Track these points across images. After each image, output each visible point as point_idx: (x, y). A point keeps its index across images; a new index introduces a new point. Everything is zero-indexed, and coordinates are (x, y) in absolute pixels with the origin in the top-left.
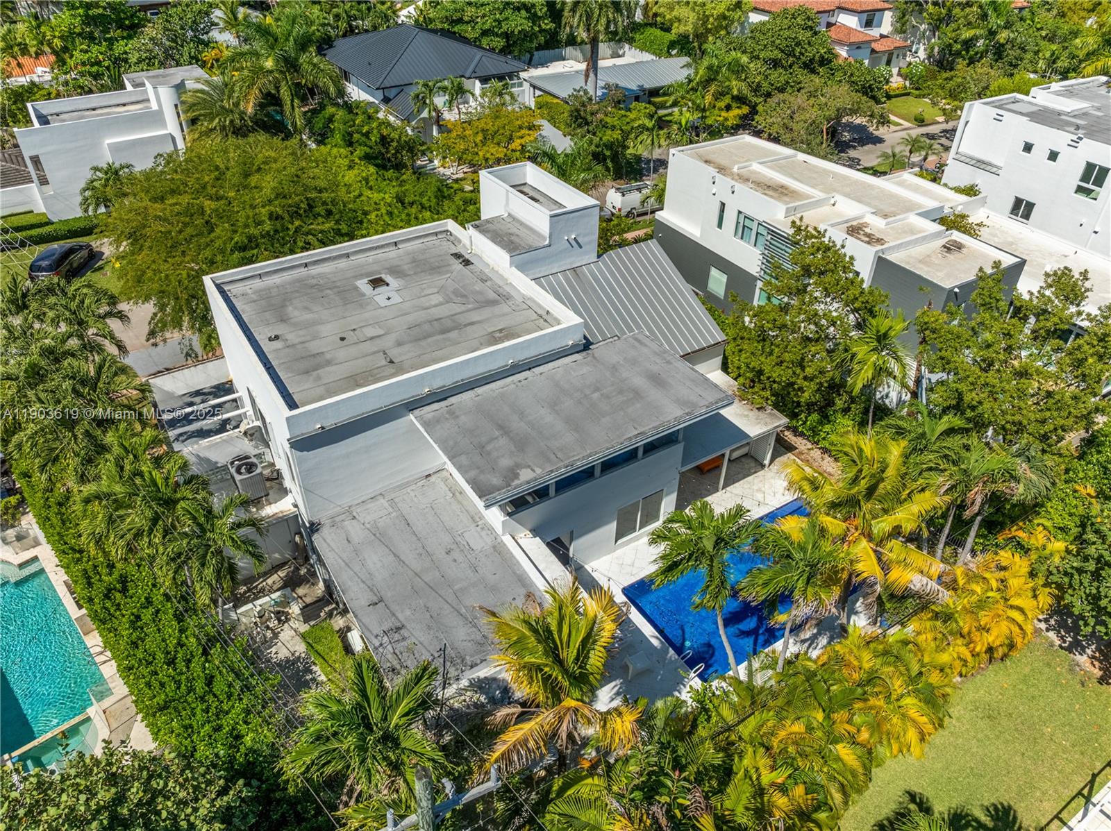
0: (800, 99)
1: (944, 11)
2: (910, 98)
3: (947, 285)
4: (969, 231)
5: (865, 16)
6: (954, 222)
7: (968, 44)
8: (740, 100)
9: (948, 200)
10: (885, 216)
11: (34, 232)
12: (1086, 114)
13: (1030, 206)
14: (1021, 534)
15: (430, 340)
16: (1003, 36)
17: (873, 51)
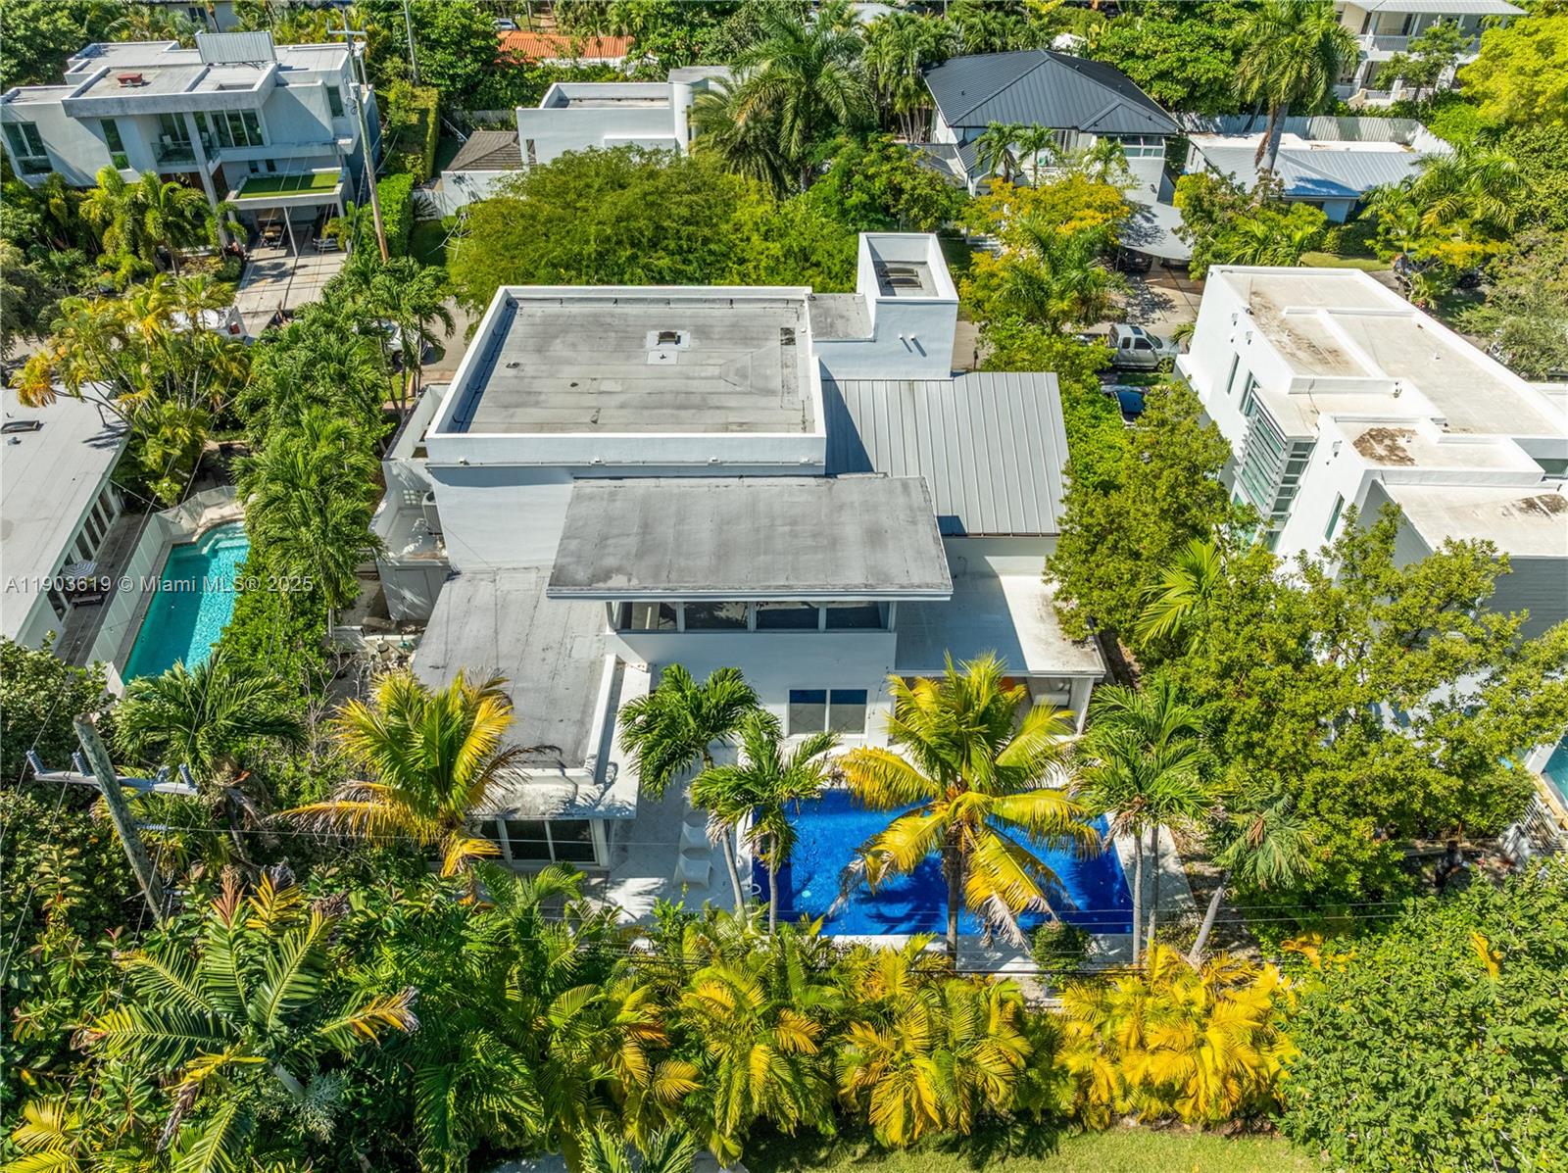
15: (656, 411)
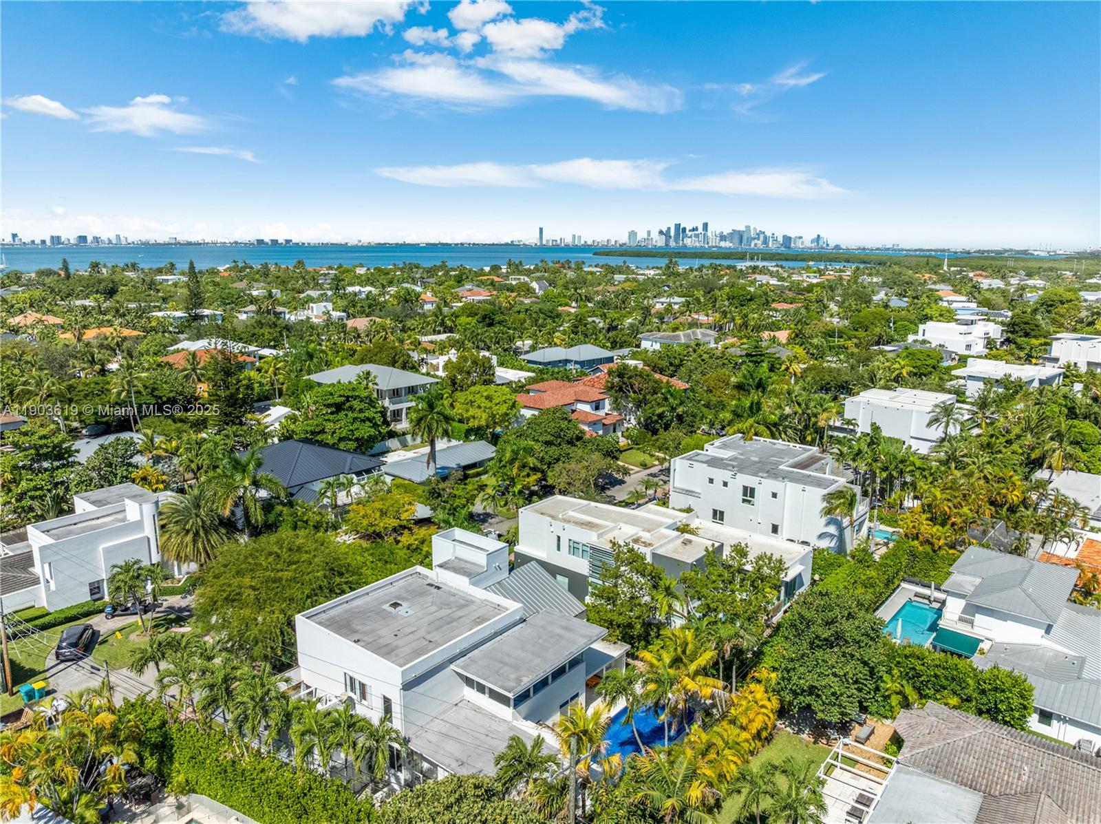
0: (573, 465)
1: (641, 397)
2: (634, 451)
3: (690, 561)
4: (692, 532)
5: (594, 404)
6: (684, 529)
7: (661, 416)
8: (535, 469)
9: (677, 517)
10: (649, 531)
11: (38, 622)
12: (736, 458)
13: (722, 513)
14: (756, 674)
16: (680, 410)
17: (604, 424)
